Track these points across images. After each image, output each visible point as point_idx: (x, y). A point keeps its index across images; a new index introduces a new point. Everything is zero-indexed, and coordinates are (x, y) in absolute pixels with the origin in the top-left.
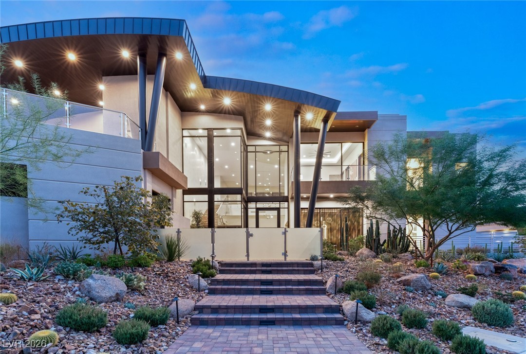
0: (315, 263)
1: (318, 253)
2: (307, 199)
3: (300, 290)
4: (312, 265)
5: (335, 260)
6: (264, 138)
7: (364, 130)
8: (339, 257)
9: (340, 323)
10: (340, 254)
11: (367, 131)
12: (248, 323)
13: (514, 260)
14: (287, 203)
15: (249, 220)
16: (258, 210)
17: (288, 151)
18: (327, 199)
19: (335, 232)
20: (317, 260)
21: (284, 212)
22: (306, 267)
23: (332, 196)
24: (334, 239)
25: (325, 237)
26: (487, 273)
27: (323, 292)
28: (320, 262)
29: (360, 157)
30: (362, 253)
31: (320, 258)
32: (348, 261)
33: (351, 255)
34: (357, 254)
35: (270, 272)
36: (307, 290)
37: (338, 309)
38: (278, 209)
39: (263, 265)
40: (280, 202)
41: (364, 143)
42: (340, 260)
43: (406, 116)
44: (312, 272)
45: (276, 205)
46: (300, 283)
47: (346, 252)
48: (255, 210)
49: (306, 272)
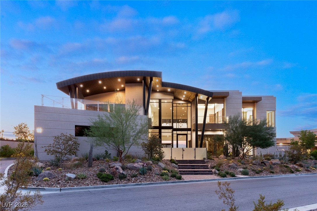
0: (205, 160)
1: (206, 157)
2: (200, 131)
3: (202, 168)
4: (204, 161)
5: (211, 159)
6: (180, 100)
7: (224, 98)
8: (213, 158)
9: (212, 174)
10: (213, 157)
11: (225, 99)
12: (192, 174)
13: (274, 160)
14: (190, 131)
15: (174, 137)
16: (178, 135)
17: (191, 106)
18: (209, 131)
19: (212, 146)
20: (205, 159)
21: (189, 136)
22: (202, 161)
23: (210, 130)
24: (212, 150)
25: (208, 150)
26: (257, 164)
27: (208, 168)
28: (206, 160)
29: (223, 109)
30: (221, 157)
31: (206, 159)
32: (215, 160)
33: (217, 157)
34: (219, 157)
35: (192, 163)
36: (203, 168)
37: (211, 171)
38: (187, 135)
39: (190, 161)
40: (187, 131)
41: (224, 104)
42: (213, 159)
43: (242, 92)
44: (204, 163)
45: (185, 132)
46: (201, 166)
47: (215, 156)
48: (176, 135)
49: (202, 163)
